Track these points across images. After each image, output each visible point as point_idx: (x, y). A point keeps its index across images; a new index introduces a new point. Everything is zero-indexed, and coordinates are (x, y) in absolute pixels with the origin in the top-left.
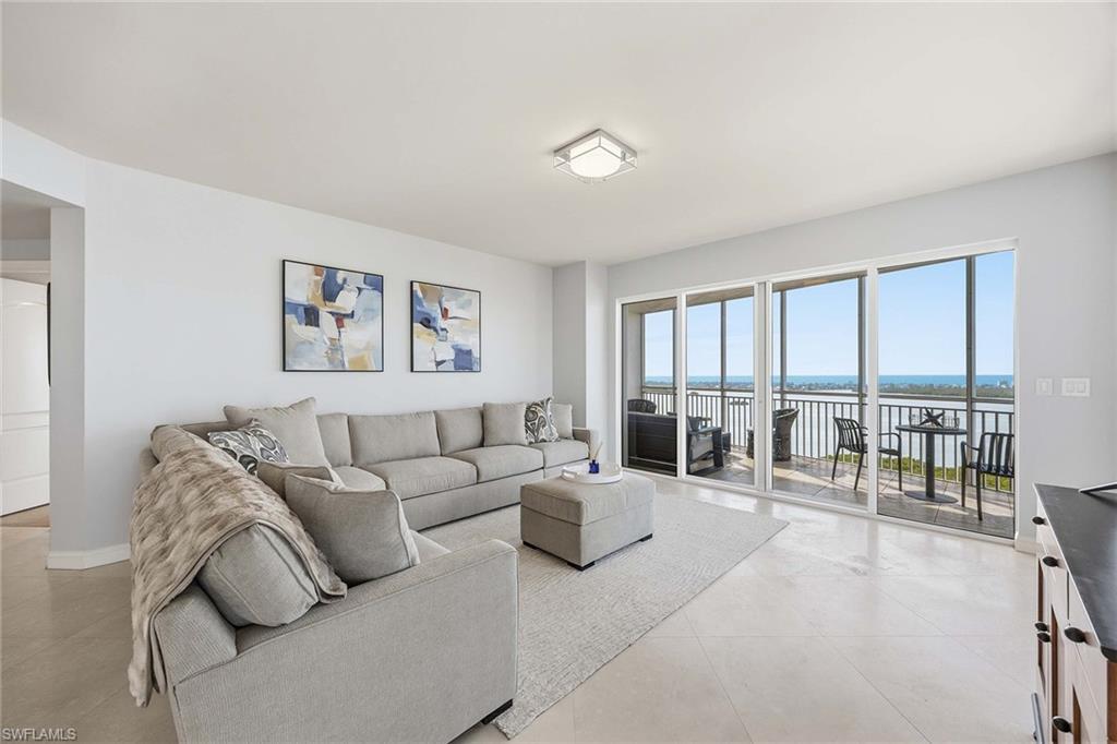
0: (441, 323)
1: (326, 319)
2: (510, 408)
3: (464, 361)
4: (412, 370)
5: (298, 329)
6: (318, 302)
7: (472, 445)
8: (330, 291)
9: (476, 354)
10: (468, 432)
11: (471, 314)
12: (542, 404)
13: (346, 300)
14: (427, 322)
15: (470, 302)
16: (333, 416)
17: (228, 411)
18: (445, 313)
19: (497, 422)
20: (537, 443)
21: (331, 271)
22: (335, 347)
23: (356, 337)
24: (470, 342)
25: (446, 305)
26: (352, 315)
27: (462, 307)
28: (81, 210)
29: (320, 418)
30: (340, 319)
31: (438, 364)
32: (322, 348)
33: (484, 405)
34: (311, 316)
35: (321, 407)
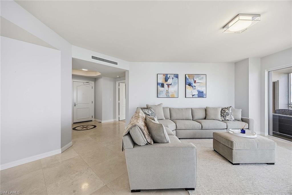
0: (194, 84)
1: (166, 86)
2: (215, 109)
3: (201, 95)
4: (186, 97)
5: (160, 89)
6: (164, 82)
7: (202, 118)
8: (166, 80)
9: (205, 93)
10: (202, 115)
11: (203, 81)
12: (228, 108)
13: (170, 81)
14: (190, 85)
15: (203, 78)
16: (167, 108)
17: (147, 106)
18: (195, 82)
19: (211, 114)
20: (225, 121)
21: (167, 75)
22: (167, 92)
23: (172, 89)
24: (203, 89)
25: (195, 79)
26: (171, 84)
27: (200, 80)
28: (128, 71)
29: (164, 108)
30: (168, 85)
31: (193, 95)
32: (165, 93)
33: (206, 107)
34: (163, 86)
35: (164, 105)
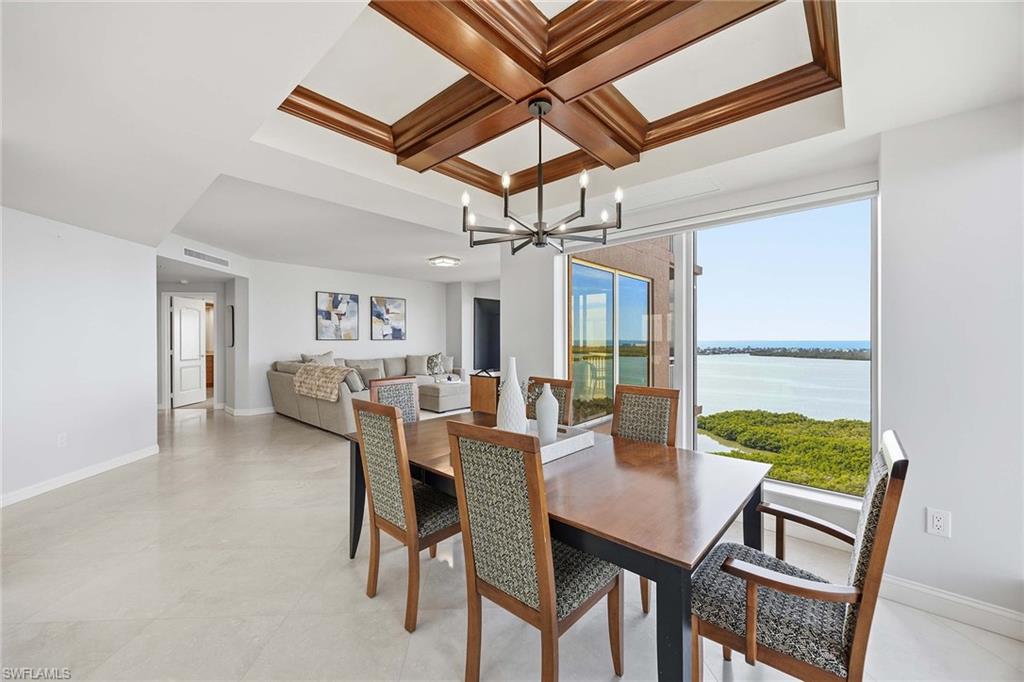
0: (386, 316)
1: (334, 317)
2: (420, 358)
3: (397, 334)
4: (372, 339)
5: (323, 322)
6: (330, 309)
8: (336, 304)
9: (403, 331)
10: (398, 369)
11: (400, 311)
12: (436, 356)
13: (342, 308)
14: (379, 316)
15: (400, 305)
16: (339, 359)
17: (303, 356)
18: (388, 312)
19: (413, 366)
20: (433, 374)
21: (336, 295)
22: (338, 329)
23: (346, 324)
24: (400, 325)
25: (388, 307)
26: (344, 314)
27: (396, 307)
28: (247, 279)
29: (335, 360)
30: (340, 316)
31: (384, 336)
32: (332, 330)
33: (407, 356)
34: (328, 316)
35: (336, 355)
